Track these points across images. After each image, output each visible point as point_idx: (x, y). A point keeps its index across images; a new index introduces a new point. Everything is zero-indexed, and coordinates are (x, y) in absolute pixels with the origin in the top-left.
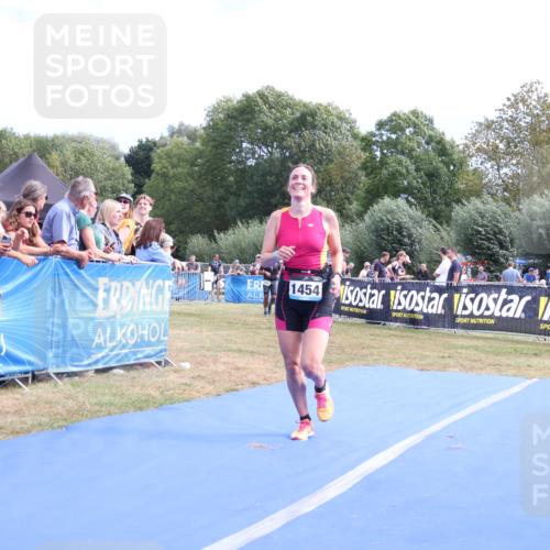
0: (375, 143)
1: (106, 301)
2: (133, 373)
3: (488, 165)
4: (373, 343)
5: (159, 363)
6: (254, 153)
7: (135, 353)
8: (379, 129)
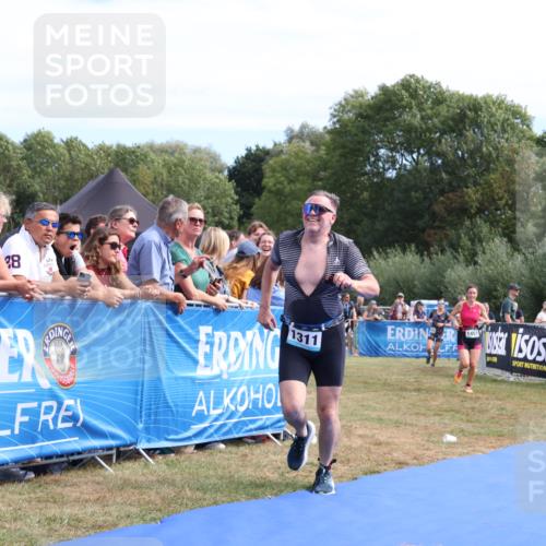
1: (208, 356)
2: (243, 449)
5: (277, 436)
6: (394, 163)
7: (245, 423)
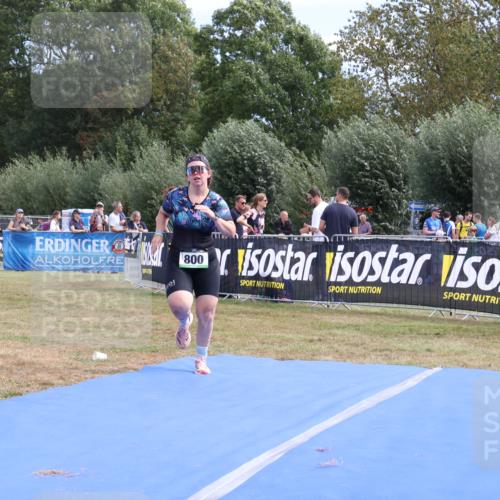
0: (214, 42)
3: (372, 72)
8: (217, 24)
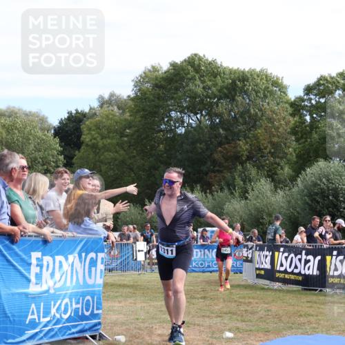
0: (304, 107)
1: (39, 276)
4: (311, 311)
5: (94, 337)
6: (183, 122)
8: (307, 94)
